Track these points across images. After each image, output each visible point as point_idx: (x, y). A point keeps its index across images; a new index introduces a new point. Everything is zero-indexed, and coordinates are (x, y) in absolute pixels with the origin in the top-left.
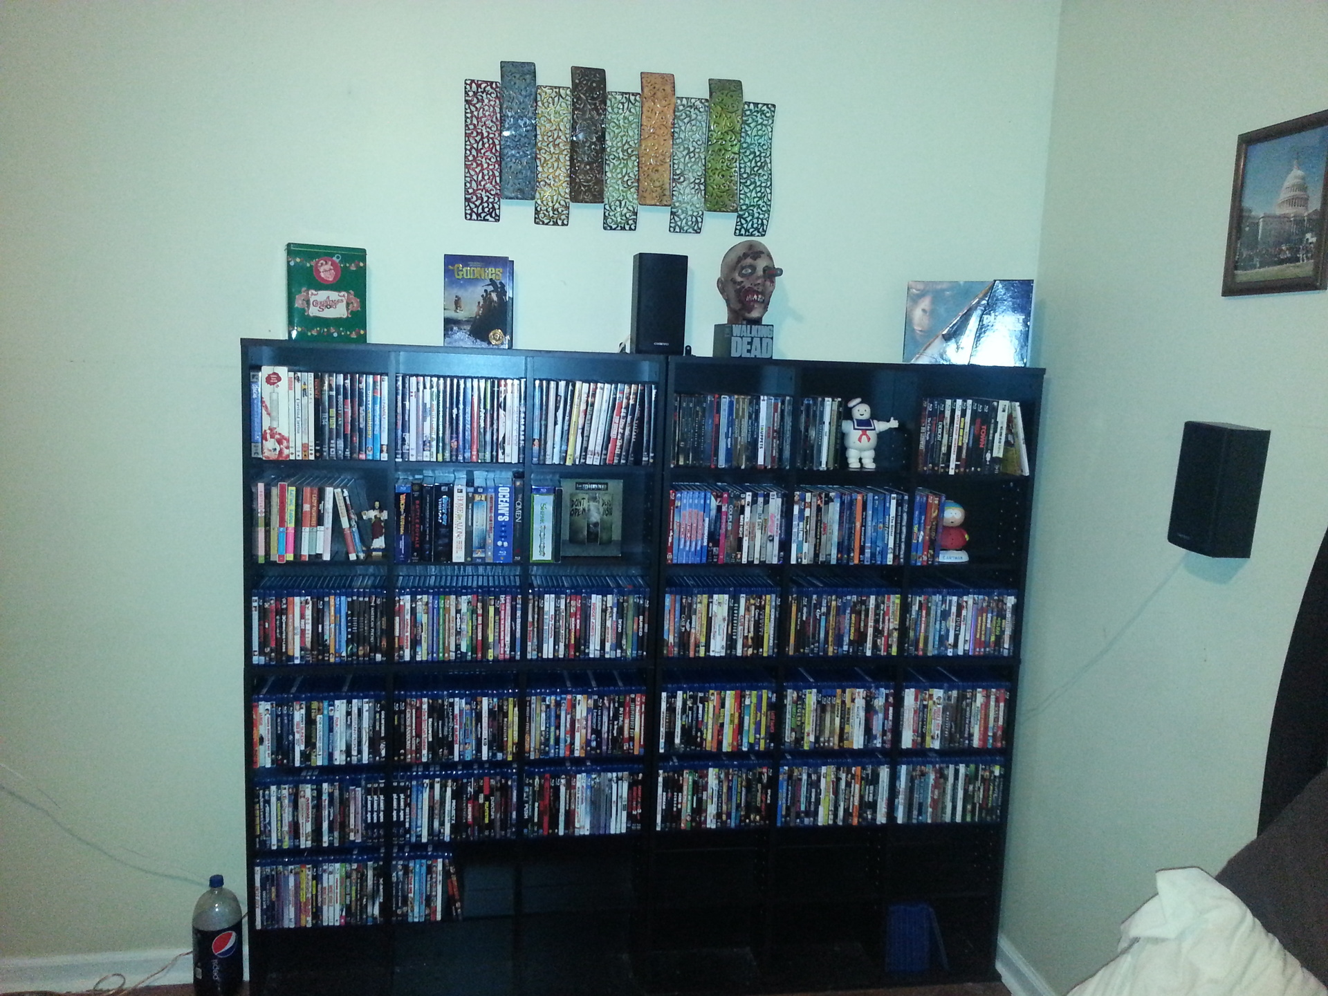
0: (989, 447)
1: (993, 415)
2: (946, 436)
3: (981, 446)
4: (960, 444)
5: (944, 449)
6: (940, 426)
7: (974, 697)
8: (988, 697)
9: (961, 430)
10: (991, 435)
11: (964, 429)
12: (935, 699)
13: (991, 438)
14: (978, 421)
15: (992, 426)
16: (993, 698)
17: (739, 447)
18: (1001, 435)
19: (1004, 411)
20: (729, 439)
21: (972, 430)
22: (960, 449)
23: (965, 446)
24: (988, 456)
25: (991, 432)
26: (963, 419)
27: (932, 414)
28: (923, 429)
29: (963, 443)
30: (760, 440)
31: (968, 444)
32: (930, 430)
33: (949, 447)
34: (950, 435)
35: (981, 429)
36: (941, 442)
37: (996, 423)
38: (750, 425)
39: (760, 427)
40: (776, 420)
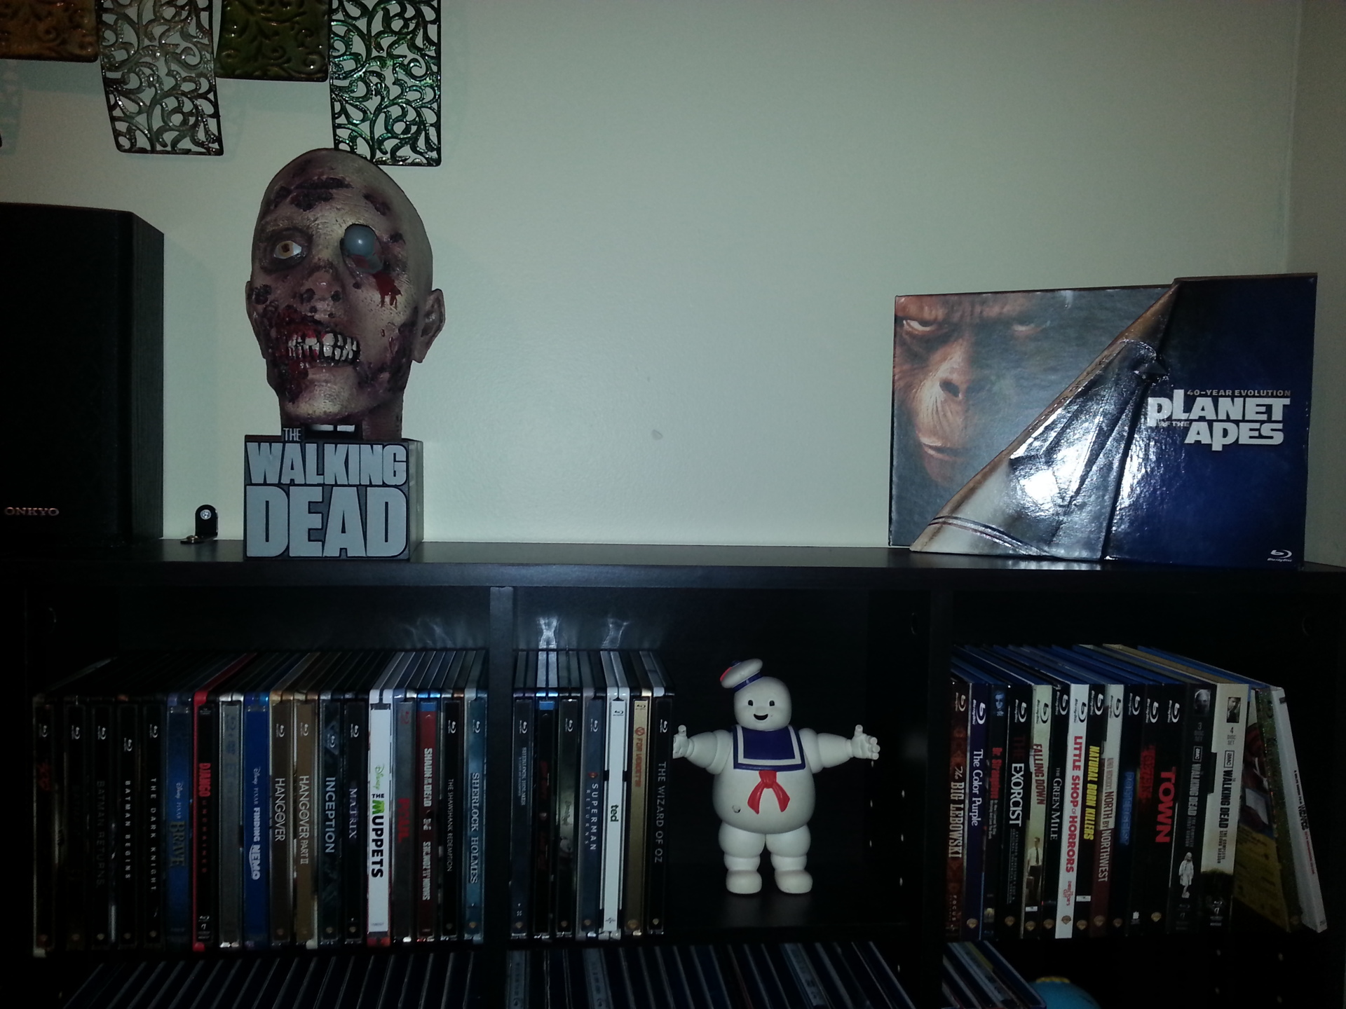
0: (1189, 842)
1: (1199, 734)
2: (1038, 811)
3: (1160, 839)
4: (1089, 834)
5: (1034, 855)
6: (1019, 777)
9: (1092, 788)
10: (1193, 801)
11: (1099, 783)
13: (1192, 811)
14: (1148, 755)
15: (1196, 770)
17: (293, 875)
18: (1226, 798)
19: (1233, 718)
20: (255, 851)
21: (1129, 787)
22: (1088, 850)
23: (1106, 842)
24: (1186, 871)
25: (1194, 789)
26: (1094, 750)
27: (984, 737)
28: (958, 790)
29: (1098, 833)
30: (372, 846)
31: (1116, 832)
32: (984, 792)
33: (1052, 848)
34: (1054, 807)
35: (1158, 781)
36: (1022, 831)
37: (1209, 760)
38: (331, 797)
39: (371, 799)
40: (428, 772)
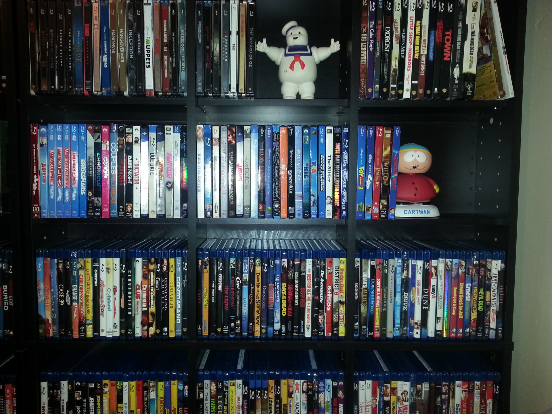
0: (457, 60)
1: (460, 16)
2: (396, 47)
3: (446, 59)
4: (417, 56)
5: (395, 64)
6: (388, 32)
7: (452, 393)
8: (470, 392)
9: (418, 38)
10: (459, 43)
11: (420, 36)
12: (399, 394)
13: (458, 48)
14: (440, 24)
15: (460, 31)
16: (477, 392)
17: (119, 66)
18: (472, 43)
19: (475, 10)
20: (105, 56)
21: (432, 37)
22: (416, 63)
23: (423, 59)
24: (456, 72)
25: (459, 39)
26: (418, 22)
27: (375, 16)
28: (364, 37)
29: (420, 56)
30: (146, 57)
31: (427, 55)
32: (375, 38)
33: (402, 62)
34: (403, 45)
35: (444, 35)
36: (390, 54)
37: (465, 28)
38: (131, 37)
39: (145, 39)
40: (165, 29)
